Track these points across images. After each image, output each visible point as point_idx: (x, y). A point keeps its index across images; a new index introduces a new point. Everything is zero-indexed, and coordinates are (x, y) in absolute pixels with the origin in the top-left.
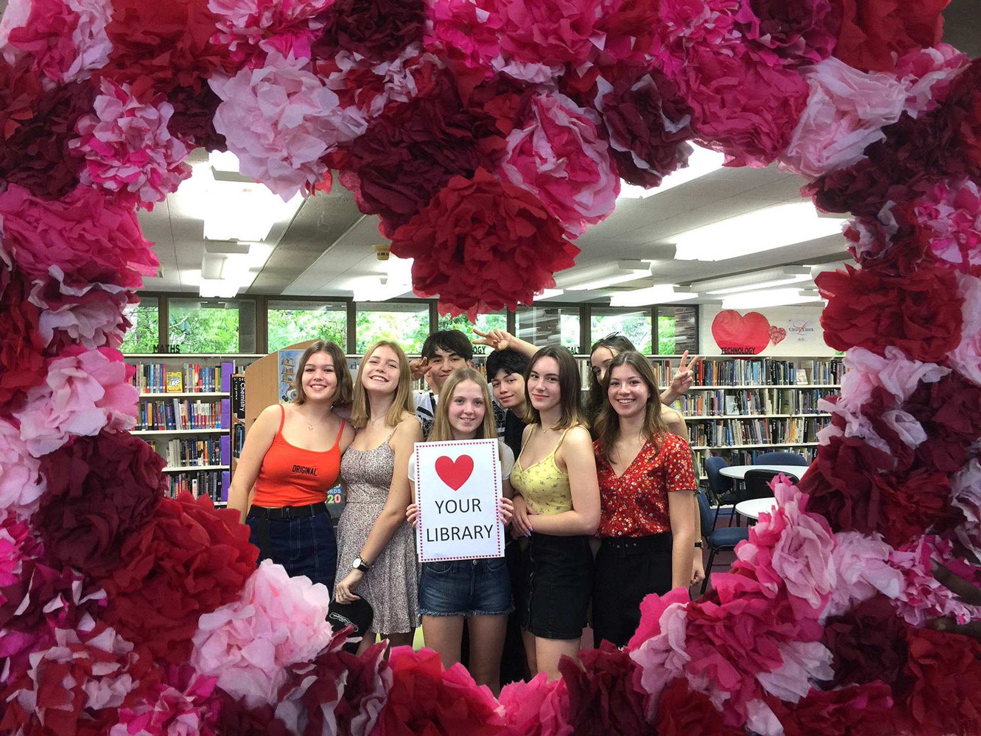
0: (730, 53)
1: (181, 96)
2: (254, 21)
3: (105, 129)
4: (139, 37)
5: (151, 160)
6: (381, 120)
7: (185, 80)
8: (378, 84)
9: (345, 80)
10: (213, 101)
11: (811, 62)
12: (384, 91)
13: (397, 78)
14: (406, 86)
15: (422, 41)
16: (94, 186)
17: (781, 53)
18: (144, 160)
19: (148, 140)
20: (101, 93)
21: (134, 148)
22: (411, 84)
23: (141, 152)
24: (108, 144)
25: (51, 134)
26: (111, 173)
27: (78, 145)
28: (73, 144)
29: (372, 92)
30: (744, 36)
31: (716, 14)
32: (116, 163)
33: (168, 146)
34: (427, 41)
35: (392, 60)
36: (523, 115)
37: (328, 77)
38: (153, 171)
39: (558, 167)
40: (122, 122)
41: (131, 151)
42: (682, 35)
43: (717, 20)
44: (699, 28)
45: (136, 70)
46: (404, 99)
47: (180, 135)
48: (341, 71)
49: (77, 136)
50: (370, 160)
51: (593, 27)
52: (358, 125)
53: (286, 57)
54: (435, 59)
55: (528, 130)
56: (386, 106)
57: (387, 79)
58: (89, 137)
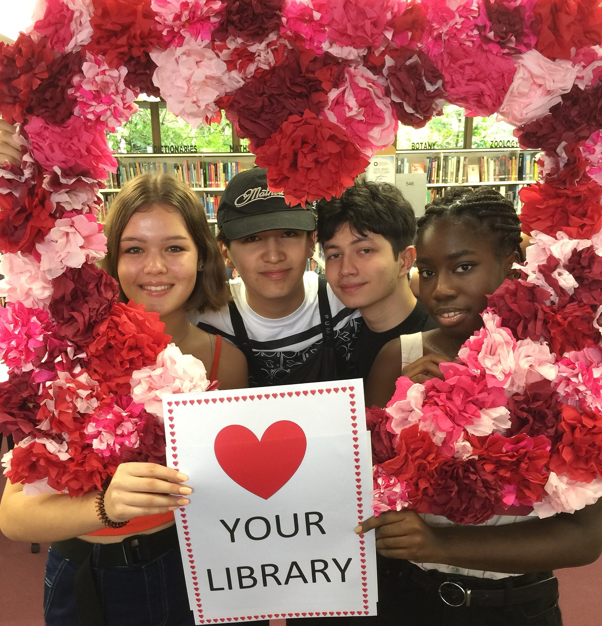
0: (470, 44)
1: (133, 62)
2: (178, 17)
3: (88, 82)
4: (109, 26)
5: (114, 102)
6: (253, 80)
7: (136, 52)
8: (251, 57)
9: (232, 54)
10: (152, 66)
11: (520, 52)
12: (255, 62)
13: (263, 54)
14: (268, 59)
15: (279, 31)
16: (82, 117)
17: (503, 45)
18: (111, 102)
19: (112, 89)
20: (86, 61)
21: (105, 94)
22: (271, 58)
23: (109, 96)
24: (90, 91)
25: (57, 86)
26: (92, 109)
27: (73, 92)
28: (70, 91)
29: (247, 62)
30: (480, 34)
31: (462, 19)
32: (94, 103)
33: (124, 92)
34: (282, 30)
35: (261, 43)
36: (338, 79)
37: (221, 52)
38: (115, 108)
39: (359, 113)
40: (98, 79)
41: (103, 96)
42: (441, 32)
43: (463, 23)
44: (453, 27)
45: (106, 46)
46: (266, 67)
47: (131, 87)
48: (229, 49)
49: (73, 86)
50: (245, 104)
51: (386, 25)
52: (239, 82)
53: (196, 40)
54: (287, 43)
55: (342, 89)
56: (256, 71)
57: (256, 55)
58: (79, 88)
